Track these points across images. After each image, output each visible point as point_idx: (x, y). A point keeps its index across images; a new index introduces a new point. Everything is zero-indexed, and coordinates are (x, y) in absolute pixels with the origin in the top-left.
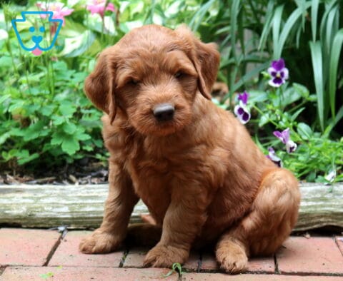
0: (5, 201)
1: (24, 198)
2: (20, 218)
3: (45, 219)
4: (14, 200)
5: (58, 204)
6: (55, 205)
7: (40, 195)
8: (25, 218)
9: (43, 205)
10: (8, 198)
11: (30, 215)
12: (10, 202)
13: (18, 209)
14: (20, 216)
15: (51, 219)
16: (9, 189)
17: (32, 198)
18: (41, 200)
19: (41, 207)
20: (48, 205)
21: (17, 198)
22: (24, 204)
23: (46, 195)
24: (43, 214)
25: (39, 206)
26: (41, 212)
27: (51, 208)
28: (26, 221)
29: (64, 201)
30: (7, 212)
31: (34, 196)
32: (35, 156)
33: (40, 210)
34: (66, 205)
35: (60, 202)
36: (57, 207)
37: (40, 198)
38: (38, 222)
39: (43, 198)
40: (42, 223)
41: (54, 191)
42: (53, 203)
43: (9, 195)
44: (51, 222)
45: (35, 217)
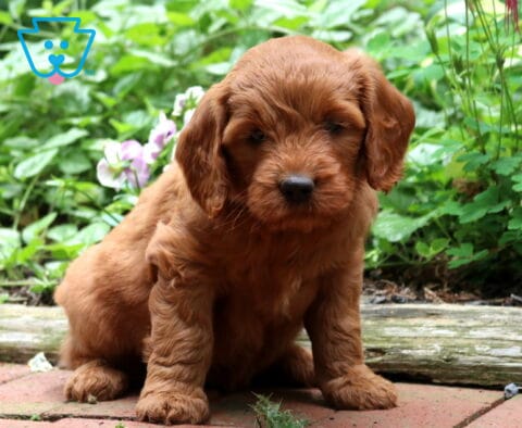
0: (405, 332)
1: (439, 327)
2: (428, 363)
3: (474, 367)
4: (421, 331)
5: (502, 340)
6: (496, 342)
7: (471, 323)
8: (438, 366)
9: (472, 342)
10: (410, 327)
11: (447, 360)
12: (413, 334)
13: (426, 348)
14: (429, 361)
15: (486, 369)
16: (416, 310)
17: (454, 328)
18: (472, 332)
19: (469, 345)
20: (483, 341)
21: (427, 327)
22: (437, 337)
23: (482, 324)
24: (471, 358)
25: (467, 342)
26: (469, 355)
27: (488, 348)
28: (440, 371)
29: (513, 336)
30: (405, 352)
31: (459, 324)
32: (484, 254)
33: (466, 350)
34: (517, 342)
35: (506, 337)
36: (501, 346)
37: (469, 328)
38: (463, 373)
39: (475, 328)
40: (469, 377)
41: (499, 317)
42: (493, 339)
43: (412, 322)
44: (486, 375)
45: (458, 363)
